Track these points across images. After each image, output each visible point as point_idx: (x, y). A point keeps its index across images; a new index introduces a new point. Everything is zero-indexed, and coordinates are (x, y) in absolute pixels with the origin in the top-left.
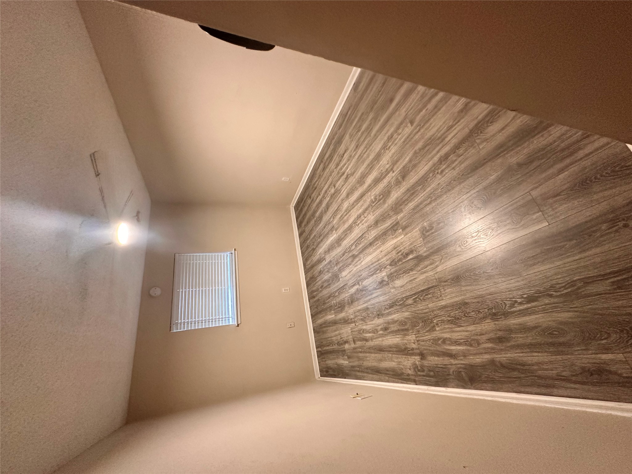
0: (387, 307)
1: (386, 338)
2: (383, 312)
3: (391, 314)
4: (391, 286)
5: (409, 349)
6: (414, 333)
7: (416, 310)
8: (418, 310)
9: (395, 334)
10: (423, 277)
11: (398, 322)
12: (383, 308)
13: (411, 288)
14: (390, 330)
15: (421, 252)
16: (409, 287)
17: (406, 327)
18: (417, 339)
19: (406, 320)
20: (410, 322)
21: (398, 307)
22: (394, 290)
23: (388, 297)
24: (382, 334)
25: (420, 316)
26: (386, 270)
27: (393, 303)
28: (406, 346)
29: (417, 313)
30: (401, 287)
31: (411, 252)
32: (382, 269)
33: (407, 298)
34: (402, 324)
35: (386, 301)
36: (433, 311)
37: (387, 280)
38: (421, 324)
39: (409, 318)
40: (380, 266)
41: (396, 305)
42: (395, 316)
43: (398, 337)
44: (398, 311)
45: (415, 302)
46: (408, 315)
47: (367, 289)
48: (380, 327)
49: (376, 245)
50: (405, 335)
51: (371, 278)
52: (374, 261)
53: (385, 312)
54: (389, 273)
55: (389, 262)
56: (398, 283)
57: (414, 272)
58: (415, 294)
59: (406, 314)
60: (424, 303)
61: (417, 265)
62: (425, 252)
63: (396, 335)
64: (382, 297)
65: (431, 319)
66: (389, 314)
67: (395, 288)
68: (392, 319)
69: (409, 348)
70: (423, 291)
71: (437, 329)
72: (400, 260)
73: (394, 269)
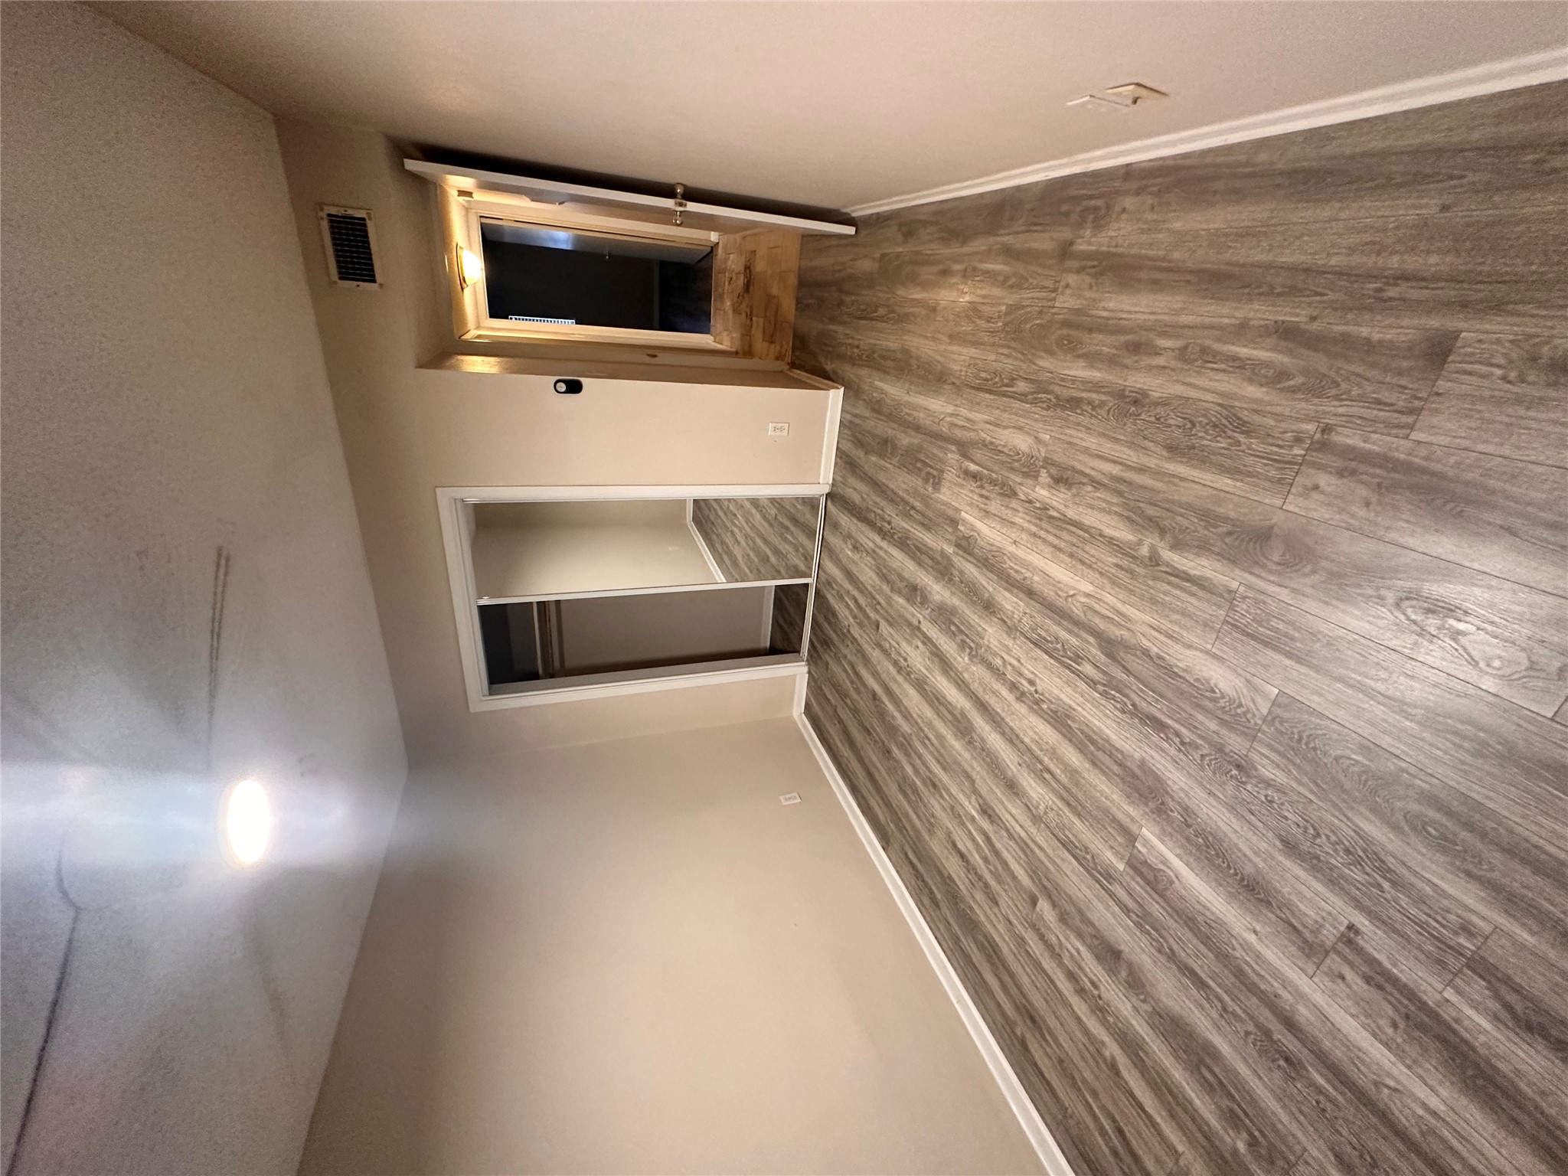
0: (1089, 408)
1: (1152, 317)
2: (1111, 402)
3: (1084, 382)
4: (1043, 450)
5: (1093, 270)
6: (1053, 311)
7: (1022, 361)
8: (1016, 359)
9: (1110, 322)
10: (976, 416)
11: (1080, 352)
12: (1103, 413)
13: (1004, 411)
14: (1122, 338)
15: (957, 457)
16: (1006, 415)
17: (1065, 331)
18: (1054, 295)
19: (1055, 347)
20: (1047, 342)
21: (1056, 389)
22: (1041, 435)
23: (1068, 431)
24: (1163, 334)
25: (1019, 346)
26: (1033, 496)
27: (1064, 408)
28: (1093, 281)
29: (1023, 354)
30: (1020, 428)
31: (967, 473)
32: (1039, 509)
33: (1022, 397)
34: (1070, 342)
35: (1078, 424)
36: (993, 345)
37: (1043, 473)
38: (1028, 326)
39: (1046, 351)
40: (1041, 520)
41: (1057, 397)
42: (1079, 370)
43: (1106, 310)
44: (1063, 380)
45: (1013, 379)
46: (1043, 358)
47: (1125, 506)
48: (1161, 361)
49: (1017, 571)
50: (1077, 312)
51: (1087, 523)
52: (1047, 550)
53: (1104, 398)
54: (1030, 482)
55: (1014, 503)
56: (1022, 442)
57: (983, 435)
58: (1004, 395)
59: (1046, 362)
60: (998, 366)
61: (973, 443)
62: (952, 452)
63: (1108, 319)
64: (1084, 444)
65: (1003, 330)
66: (1095, 386)
67: (1036, 438)
68: (1093, 367)
69: (1088, 274)
70: (990, 392)
71: (1003, 308)
72: (992, 482)
73: (1013, 477)
